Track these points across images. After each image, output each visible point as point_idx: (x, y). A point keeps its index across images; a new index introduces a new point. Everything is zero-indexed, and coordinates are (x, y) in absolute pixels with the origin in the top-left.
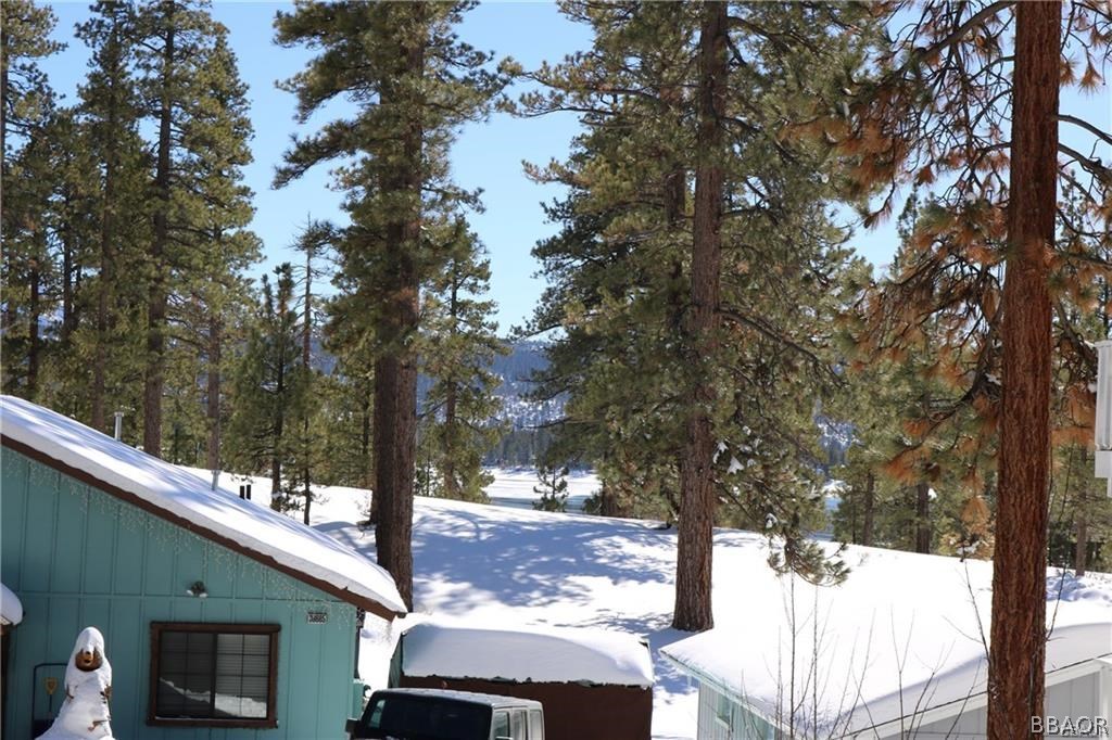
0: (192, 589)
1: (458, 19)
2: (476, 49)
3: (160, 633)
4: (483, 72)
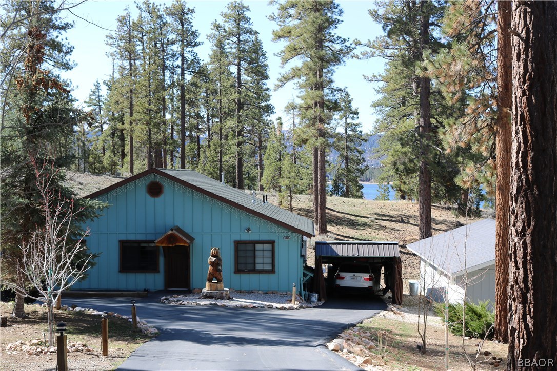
0: (246, 230)
1: (336, 27)
2: (343, 38)
3: (237, 244)
4: (346, 46)
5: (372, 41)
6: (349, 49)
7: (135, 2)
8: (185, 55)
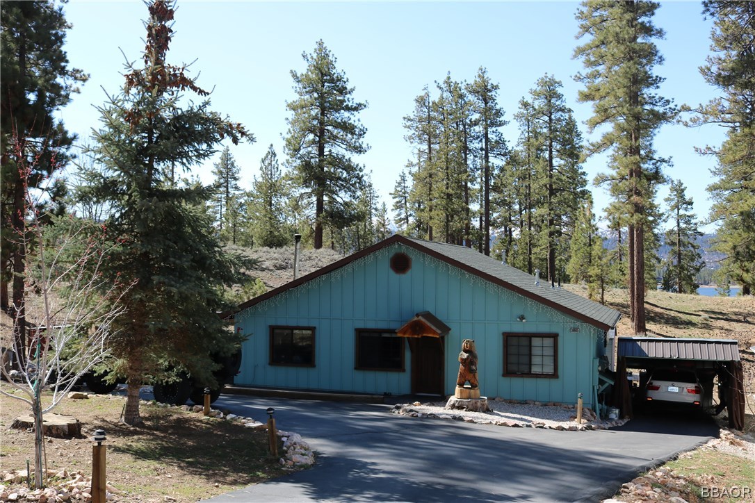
0: (519, 318)
1: (658, 87)
2: (666, 99)
3: (507, 336)
4: (670, 108)
5: (704, 106)
6: (675, 112)
7: (436, 82)
8: (489, 136)
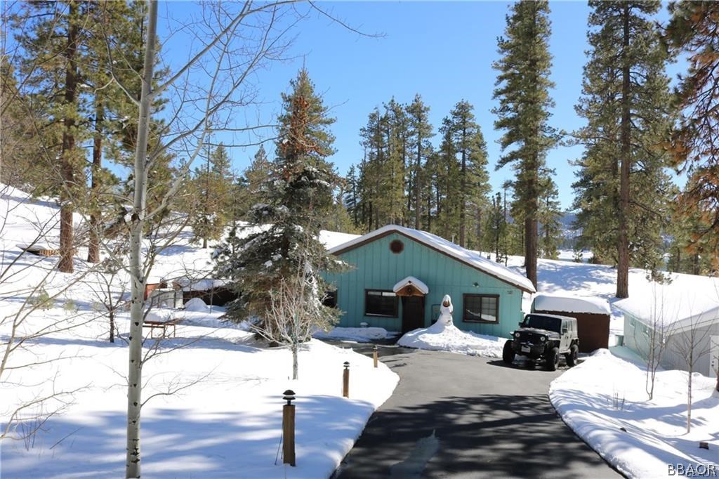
0: (475, 285)
2: (553, 128)
3: (466, 297)
4: (555, 134)
5: (576, 131)
6: (558, 138)
7: (383, 103)
8: (422, 144)
